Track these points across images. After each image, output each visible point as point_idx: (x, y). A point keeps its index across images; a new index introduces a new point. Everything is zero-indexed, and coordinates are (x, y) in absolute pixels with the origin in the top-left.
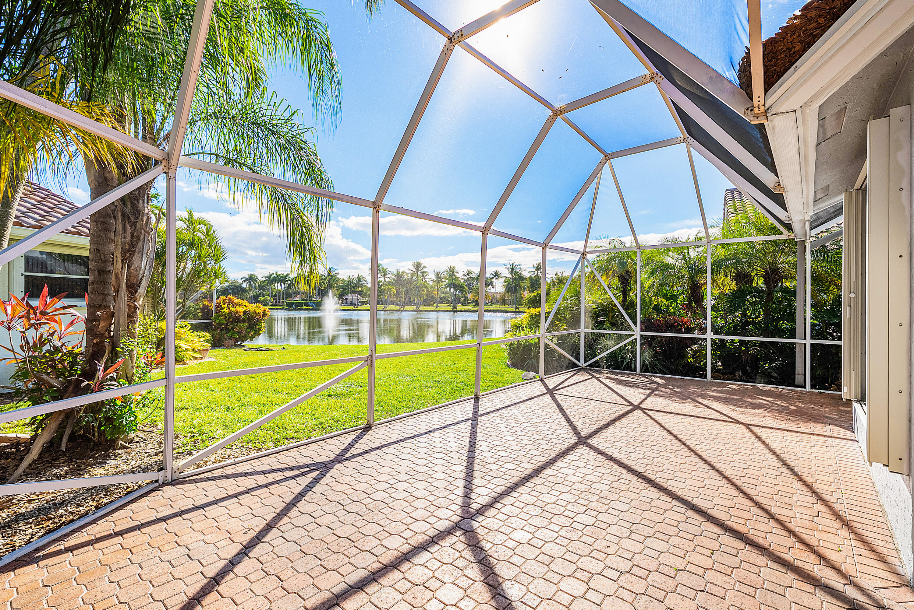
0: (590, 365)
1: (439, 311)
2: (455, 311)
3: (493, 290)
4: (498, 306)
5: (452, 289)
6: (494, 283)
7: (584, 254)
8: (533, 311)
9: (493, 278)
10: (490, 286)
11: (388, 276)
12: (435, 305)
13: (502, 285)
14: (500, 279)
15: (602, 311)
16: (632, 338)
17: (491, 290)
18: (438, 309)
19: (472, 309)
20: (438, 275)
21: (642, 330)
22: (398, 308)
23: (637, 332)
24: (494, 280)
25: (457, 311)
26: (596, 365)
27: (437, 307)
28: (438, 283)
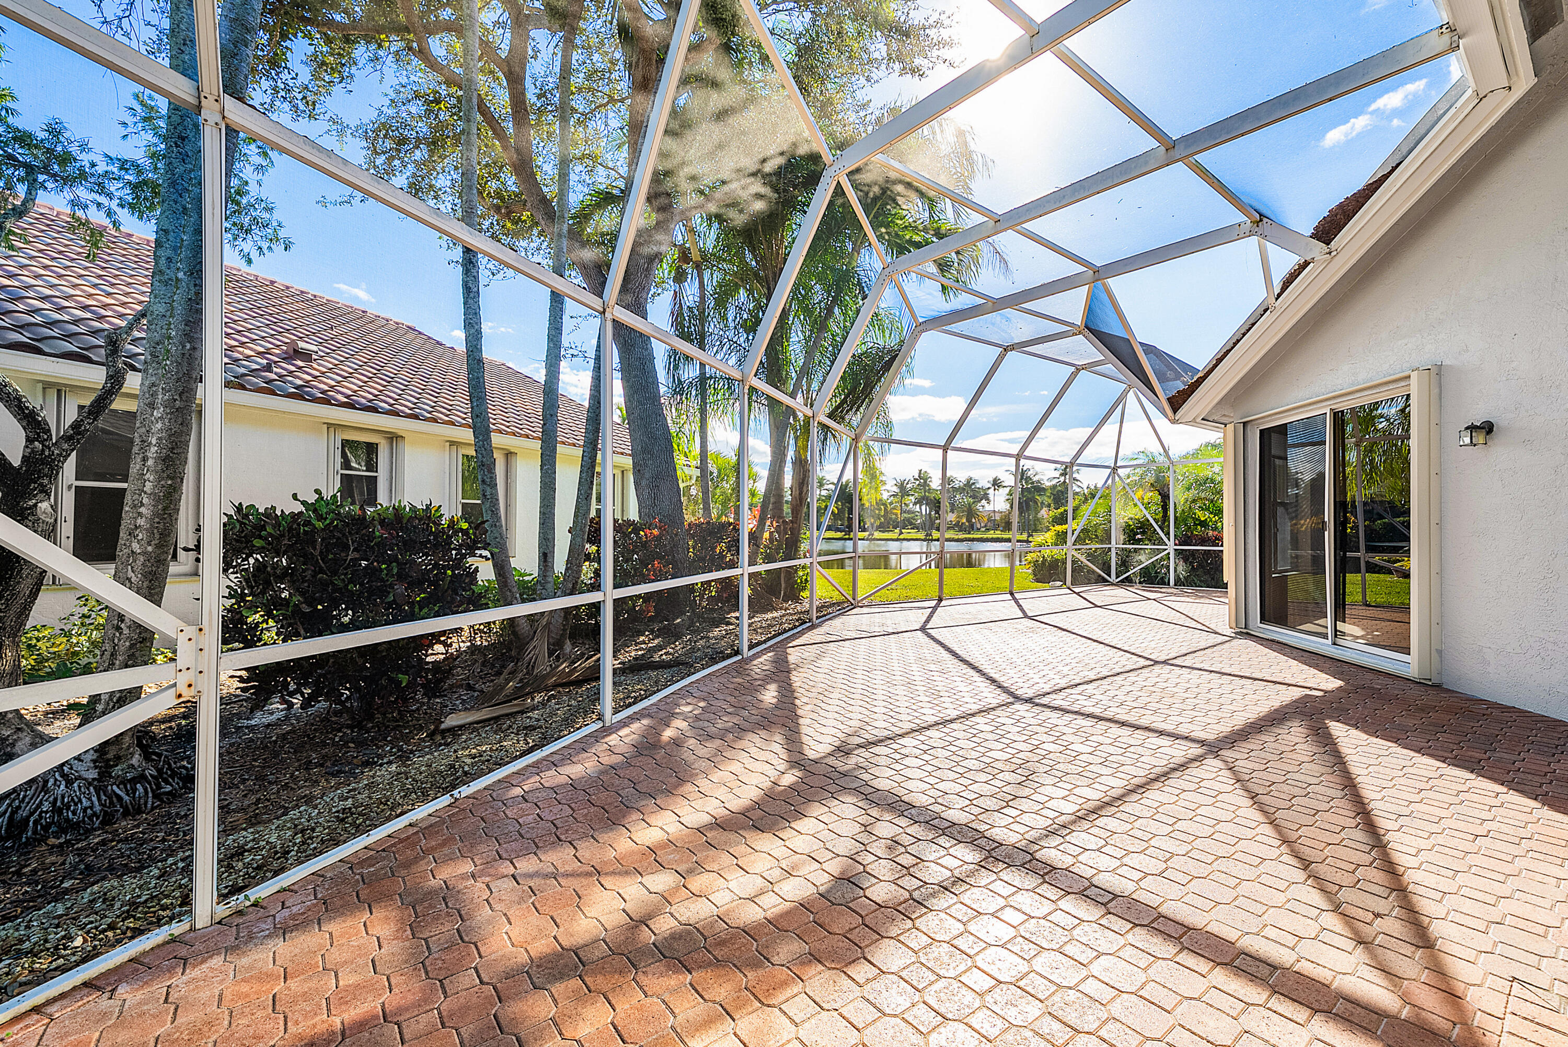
0: (1122, 581)
1: (904, 539)
2: (929, 540)
3: (989, 508)
4: (997, 532)
5: (923, 507)
6: (991, 497)
7: (1115, 469)
8: (1059, 528)
9: (989, 488)
10: (983, 501)
11: (826, 487)
12: (897, 531)
13: (1004, 499)
14: (1001, 490)
15: (1140, 528)
16: (1166, 552)
17: (985, 507)
18: (901, 537)
19: (956, 537)
20: (902, 486)
21: (1176, 545)
22: (839, 535)
23: (1171, 546)
24: (991, 491)
25: (932, 540)
26: (1128, 580)
27: (901, 533)
28: (902, 497)
